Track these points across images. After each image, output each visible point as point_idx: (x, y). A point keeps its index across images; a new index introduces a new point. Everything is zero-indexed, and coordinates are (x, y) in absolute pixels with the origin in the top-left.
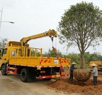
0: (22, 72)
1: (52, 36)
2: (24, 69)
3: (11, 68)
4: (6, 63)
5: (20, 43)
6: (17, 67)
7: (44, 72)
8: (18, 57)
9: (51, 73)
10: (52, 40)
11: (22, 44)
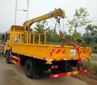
0: (26, 64)
1: (59, 17)
2: (28, 60)
3: (14, 57)
4: (10, 51)
5: (23, 27)
6: (20, 56)
7: (56, 67)
8: (21, 43)
9: (66, 68)
10: (59, 22)
11: (25, 28)
